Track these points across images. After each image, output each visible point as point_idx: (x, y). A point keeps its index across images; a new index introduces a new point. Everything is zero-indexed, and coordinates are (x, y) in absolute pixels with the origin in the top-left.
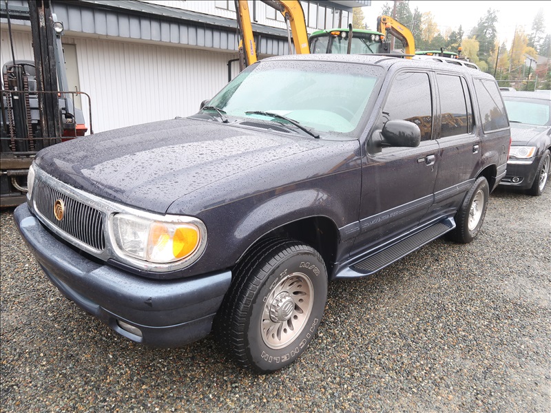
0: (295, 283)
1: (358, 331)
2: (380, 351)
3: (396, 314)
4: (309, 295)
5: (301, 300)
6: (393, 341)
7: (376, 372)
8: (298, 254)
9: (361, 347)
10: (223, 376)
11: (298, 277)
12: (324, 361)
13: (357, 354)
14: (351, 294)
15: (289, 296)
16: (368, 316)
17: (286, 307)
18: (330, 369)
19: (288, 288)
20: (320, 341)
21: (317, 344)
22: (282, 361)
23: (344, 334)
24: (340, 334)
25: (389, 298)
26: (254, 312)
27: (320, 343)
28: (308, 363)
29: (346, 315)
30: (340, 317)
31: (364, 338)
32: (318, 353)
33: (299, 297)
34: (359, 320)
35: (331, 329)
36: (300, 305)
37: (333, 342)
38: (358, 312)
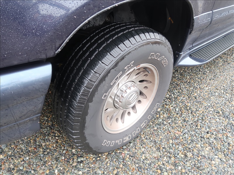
0: (142, 73)
1: (188, 108)
2: (208, 129)
3: (217, 94)
4: (154, 84)
5: (146, 87)
6: (218, 120)
7: (206, 152)
8: (148, 44)
9: (192, 124)
10: (72, 148)
11: (145, 68)
12: (161, 137)
13: (189, 131)
14: (181, 74)
15: (134, 86)
16: (196, 94)
17: (130, 97)
18: (166, 146)
19: (135, 77)
20: (158, 116)
21: (155, 119)
22: (124, 142)
23: (177, 110)
24: (174, 110)
25: (210, 80)
26: (90, 111)
27: (157, 118)
28: (146, 139)
29: (179, 92)
30: (174, 94)
31: (193, 115)
32: (156, 128)
33: (144, 84)
34: (189, 98)
35: (167, 105)
36: (144, 91)
37: (169, 118)
38: (188, 90)
